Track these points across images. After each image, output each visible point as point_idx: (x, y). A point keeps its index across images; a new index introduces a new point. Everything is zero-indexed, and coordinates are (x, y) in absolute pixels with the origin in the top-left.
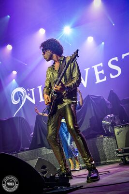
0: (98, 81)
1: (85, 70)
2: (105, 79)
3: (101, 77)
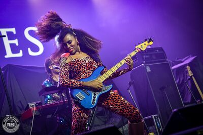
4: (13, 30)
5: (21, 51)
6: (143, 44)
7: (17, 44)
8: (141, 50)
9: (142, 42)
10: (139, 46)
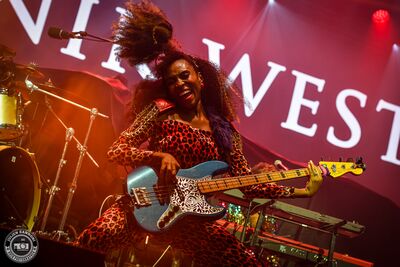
0: (291, 123)
1: (270, 64)
2: (311, 132)
3: (305, 118)
4: (320, 84)
5: (315, 127)
6: (339, 165)
7: (314, 112)
8: (328, 174)
9: (340, 161)
10: (329, 165)
